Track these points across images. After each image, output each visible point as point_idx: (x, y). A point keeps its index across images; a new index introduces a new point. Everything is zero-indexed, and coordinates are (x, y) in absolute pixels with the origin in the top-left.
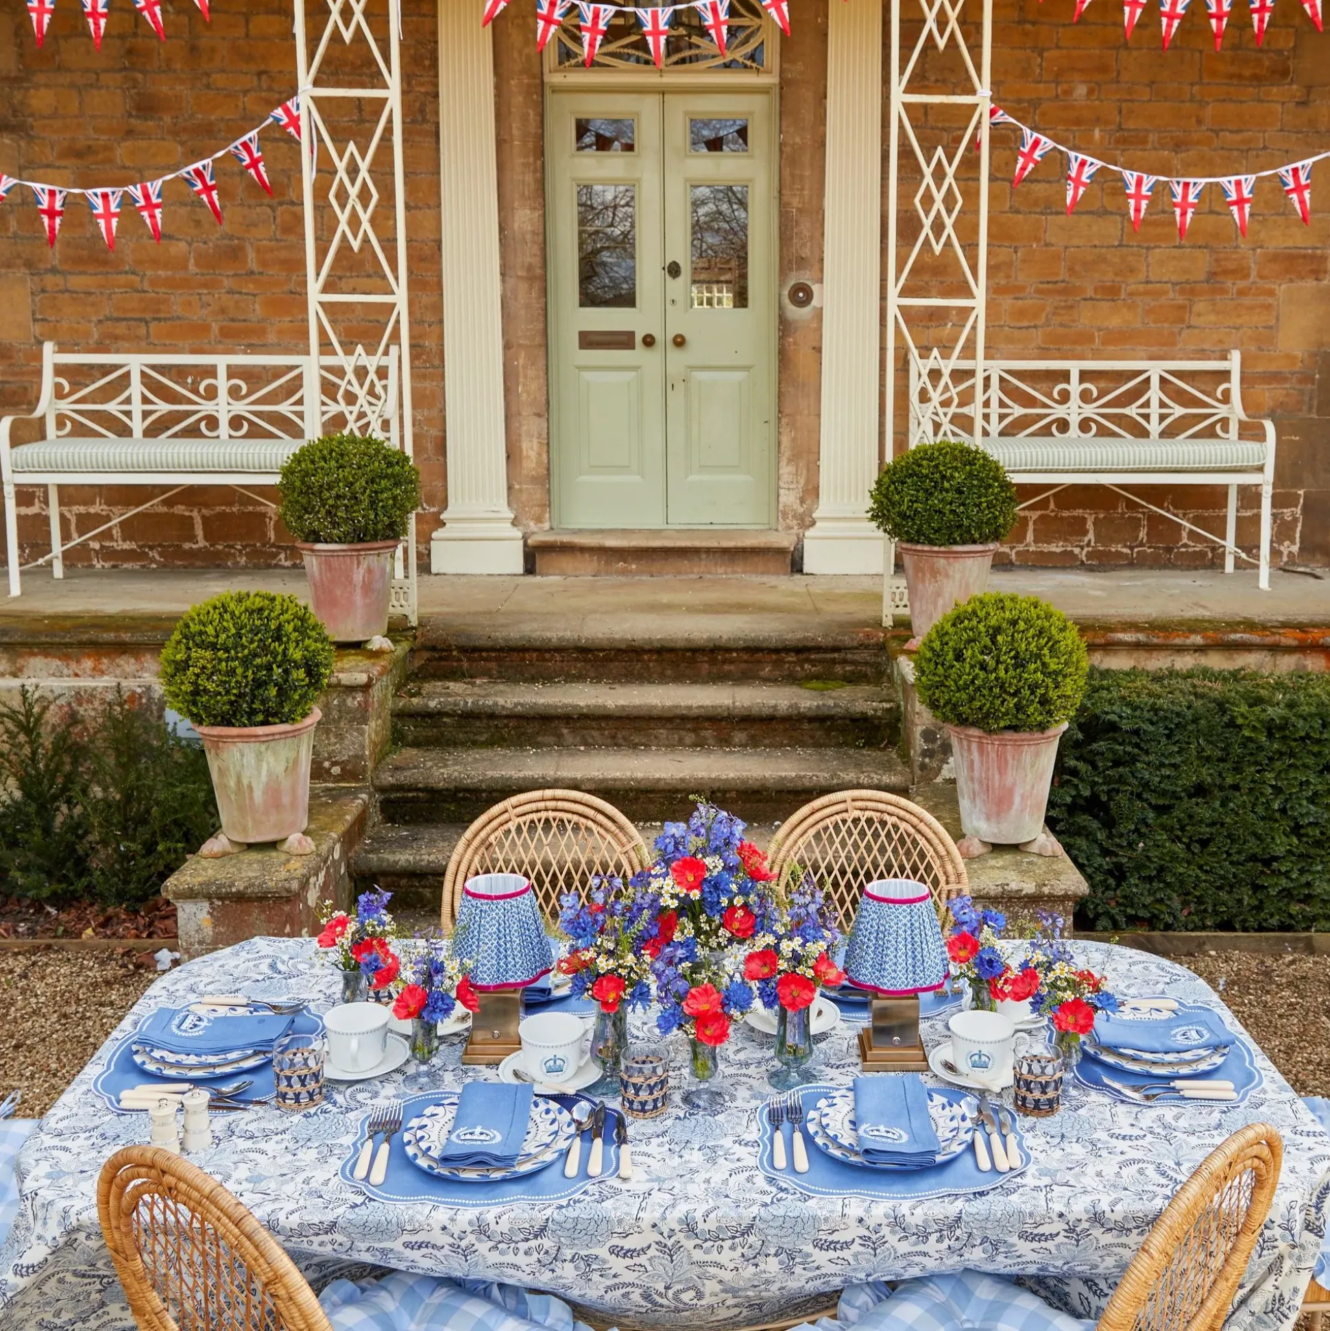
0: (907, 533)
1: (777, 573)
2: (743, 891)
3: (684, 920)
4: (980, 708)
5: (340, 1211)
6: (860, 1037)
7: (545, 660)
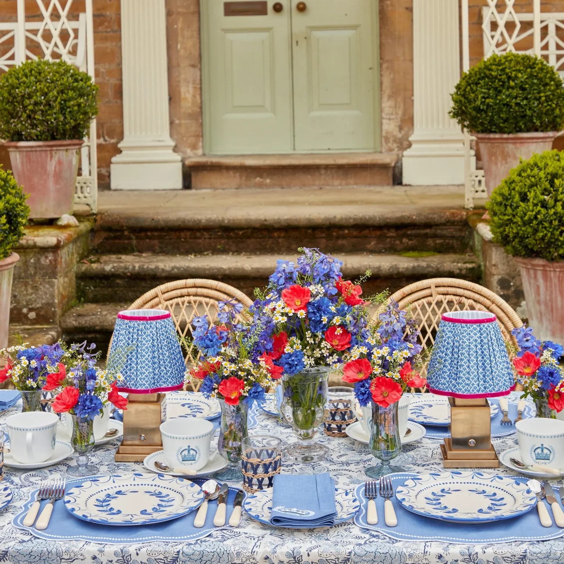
0: (482, 124)
1: (381, 184)
2: (341, 313)
3: (294, 338)
4: (543, 239)
5: (11, 544)
6: (443, 446)
7: (196, 238)
